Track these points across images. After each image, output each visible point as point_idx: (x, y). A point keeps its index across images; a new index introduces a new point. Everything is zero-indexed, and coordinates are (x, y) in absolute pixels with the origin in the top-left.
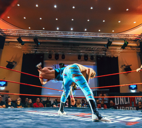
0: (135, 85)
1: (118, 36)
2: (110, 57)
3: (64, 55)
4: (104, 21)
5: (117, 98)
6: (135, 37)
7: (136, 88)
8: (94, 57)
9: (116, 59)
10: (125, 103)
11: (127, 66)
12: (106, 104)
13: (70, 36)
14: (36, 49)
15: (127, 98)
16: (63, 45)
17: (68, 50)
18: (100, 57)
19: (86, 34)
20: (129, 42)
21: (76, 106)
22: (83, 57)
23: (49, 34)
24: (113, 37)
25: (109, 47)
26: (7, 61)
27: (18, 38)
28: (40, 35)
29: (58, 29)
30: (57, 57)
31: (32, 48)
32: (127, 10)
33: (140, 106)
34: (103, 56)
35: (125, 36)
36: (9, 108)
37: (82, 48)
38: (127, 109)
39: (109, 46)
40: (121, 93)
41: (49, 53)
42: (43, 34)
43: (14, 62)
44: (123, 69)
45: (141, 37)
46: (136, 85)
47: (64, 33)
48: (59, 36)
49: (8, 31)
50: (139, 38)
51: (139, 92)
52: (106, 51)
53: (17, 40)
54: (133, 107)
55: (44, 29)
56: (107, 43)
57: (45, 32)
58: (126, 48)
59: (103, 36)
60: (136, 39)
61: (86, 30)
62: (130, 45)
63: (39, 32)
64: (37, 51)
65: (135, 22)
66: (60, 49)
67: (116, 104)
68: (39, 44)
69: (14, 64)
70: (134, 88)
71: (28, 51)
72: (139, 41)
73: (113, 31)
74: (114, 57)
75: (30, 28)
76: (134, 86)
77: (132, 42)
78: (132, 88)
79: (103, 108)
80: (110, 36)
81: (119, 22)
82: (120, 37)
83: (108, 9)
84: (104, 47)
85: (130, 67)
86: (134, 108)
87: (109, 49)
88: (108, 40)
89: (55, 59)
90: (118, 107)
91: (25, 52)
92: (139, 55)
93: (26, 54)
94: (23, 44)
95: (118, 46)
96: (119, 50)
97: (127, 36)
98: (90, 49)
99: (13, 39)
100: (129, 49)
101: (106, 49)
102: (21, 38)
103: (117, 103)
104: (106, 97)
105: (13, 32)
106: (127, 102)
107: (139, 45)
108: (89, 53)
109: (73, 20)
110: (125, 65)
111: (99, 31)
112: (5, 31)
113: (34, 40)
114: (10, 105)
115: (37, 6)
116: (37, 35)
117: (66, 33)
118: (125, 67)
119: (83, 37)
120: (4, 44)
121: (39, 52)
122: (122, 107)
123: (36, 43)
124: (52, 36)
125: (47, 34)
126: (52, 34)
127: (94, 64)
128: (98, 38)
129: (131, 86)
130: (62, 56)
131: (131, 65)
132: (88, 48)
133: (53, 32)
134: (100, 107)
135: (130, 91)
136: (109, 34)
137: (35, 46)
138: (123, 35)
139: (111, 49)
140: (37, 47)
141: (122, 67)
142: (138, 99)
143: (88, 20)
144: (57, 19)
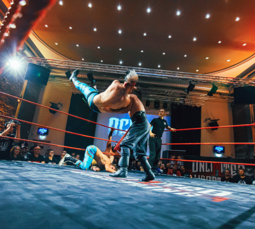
0: (221, 147)
1: (203, 78)
2: (191, 106)
4: (185, 56)
5: (195, 163)
6: (228, 81)
7: (222, 152)
8: (168, 105)
9: (199, 109)
10: (206, 171)
11: (213, 120)
15: (209, 164)
18: (177, 105)
19: (160, 71)
20: (219, 88)
22: (153, 104)
23: (108, 68)
24: (197, 78)
25: (190, 93)
26: (50, 102)
27: (67, 71)
28: (97, 69)
29: (121, 63)
32: (220, 42)
33: (228, 176)
34: (181, 105)
35: (214, 79)
36: (50, 163)
37: (153, 91)
38: (208, 179)
39: (191, 91)
40: (202, 157)
42: (100, 68)
43: (59, 103)
44: (207, 124)
45: (236, 82)
46: (224, 148)
48: (122, 72)
49: (54, 61)
50: (233, 83)
51: (227, 157)
52: (185, 97)
53: (66, 74)
55: (102, 61)
56: (187, 86)
57: (104, 66)
58: (213, 95)
59: (183, 76)
60: (229, 83)
61: (159, 66)
62: (220, 91)
65: (228, 61)
67: (193, 171)
68: (94, 81)
69: (59, 106)
72: (232, 87)
73: (197, 71)
74: (196, 107)
75: (83, 59)
76: (219, 149)
77: (223, 87)
78: (217, 150)
79: (175, 175)
80: (193, 77)
81: (207, 58)
82: (206, 79)
83: (193, 39)
84: (183, 92)
85: (217, 121)
86: (218, 178)
88: (190, 82)
90: (195, 176)
92: (231, 106)
93: (76, 94)
95: (203, 91)
96: (203, 97)
97: (217, 79)
98: (164, 94)
99: (60, 73)
100: (217, 98)
101: (185, 95)
103: (195, 170)
104: (180, 160)
105: (60, 63)
106: (209, 170)
107: (232, 92)
108: (162, 99)
109: (142, 51)
110: (210, 119)
111: (178, 69)
112: (51, 61)
113: (88, 75)
114: (51, 159)
115: (95, 30)
116: (92, 69)
118: (210, 122)
119: (155, 76)
120: (48, 79)
122: (202, 176)
123: (90, 80)
124: (112, 71)
125: (106, 68)
126: (112, 69)
127: (167, 114)
128: (176, 78)
129: (217, 148)
131: (219, 120)
132: (160, 92)
133: (114, 67)
134: (171, 174)
135: (214, 155)
136: (191, 75)
138: (211, 77)
139: (193, 95)
141: (206, 120)
142: (224, 166)
143: (164, 54)
144: (120, 49)
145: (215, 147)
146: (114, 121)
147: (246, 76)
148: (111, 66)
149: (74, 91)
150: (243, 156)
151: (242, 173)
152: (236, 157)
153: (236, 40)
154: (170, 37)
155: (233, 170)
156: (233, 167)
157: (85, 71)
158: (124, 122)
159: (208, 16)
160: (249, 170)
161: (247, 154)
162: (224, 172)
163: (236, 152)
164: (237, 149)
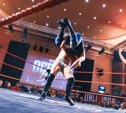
0: (104, 87)
1: (98, 42)
2: (88, 59)
3: (48, 49)
4: (88, 27)
6: (111, 47)
10: (93, 101)
11: (100, 70)
12: (76, 99)
13: (57, 34)
14: (24, 38)
16: (49, 40)
17: (53, 46)
20: (106, 50)
21: (51, 96)
23: (39, 28)
24: (93, 42)
25: (89, 51)
27: (9, 25)
28: (31, 27)
29: (47, 25)
30: (41, 50)
31: (20, 37)
32: (109, 22)
35: (104, 44)
39: (89, 49)
40: (91, 92)
41: (35, 45)
42: (33, 26)
44: (97, 71)
45: (116, 47)
46: (105, 87)
47: (52, 30)
48: (47, 31)
50: (114, 48)
51: (106, 93)
53: (8, 27)
54: (99, 105)
55: (34, 22)
56: (87, 46)
57: (36, 25)
58: (102, 54)
59: (85, 39)
60: (112, 48)
62: (106, 52)
63: (30, 24)
64: (24, 41)
66: (45, 44)
67: (85, 100)
68: (28, 34)
70: (103, 89)
71: (16, 39)
72: (114, 51)
73: (94, 37)
74: (91, 60)
75: (22, 19)
76: (102, 88)
78: (101, 89)
80: (91, 41)
81: (101, 31)
82: (99, 44)
83: (94, 17)
85: (103, 71)
87: (88, 52)
88: (89, 44)
89: (39, 51)
90: (86, 104)
91: (13, 40)
92: (112, 62)
93: (14, 41)
94: (13, 32)
95: (96, 51)
96: (96, 54)
97: (105, 44)
100: (105, 56)
102: (12, 26)
103: (86, 100)
106: (95, 100)
107: (113, 54)
109: (62, 20)
110: (99, 68)
111: (83, 34)
113: (24, 30)
116: (27, 26)
117: (54, 30)
118: (99, 70)
121: (26, 42)
123: (25, 33)
124: (41, 30)
125: (37, 27)
126: (41, 28)
129: (101, 87)
130: (46, 50)
131: (104, 69)
133: (43, 27)
135: (99, 91)
136: (90, 39)
137: (23, 36)
138: (102, 43)
139: (90, 52)
140: (25, 37)
141: (96, 69)
142: (104, 99)
143: (75, 24)
144: (48, 16)
145: (100, 86)
146: (38, 63)
147: (122, 45)
148: (40, 27)
149: (12, 39)
150: (116, 94)
151: (114, 103)
152: (112, 94)
153: (119, 23)
154: (80, 14)
155: (109, 102)
156: (109, 99)
157: (22, 27)
158: (44, 64)
159: (104, 6)
160: (118, 102)
161: (118, 93)
162: (103, 103)
163: (112, 91)
164: (113, 89)
